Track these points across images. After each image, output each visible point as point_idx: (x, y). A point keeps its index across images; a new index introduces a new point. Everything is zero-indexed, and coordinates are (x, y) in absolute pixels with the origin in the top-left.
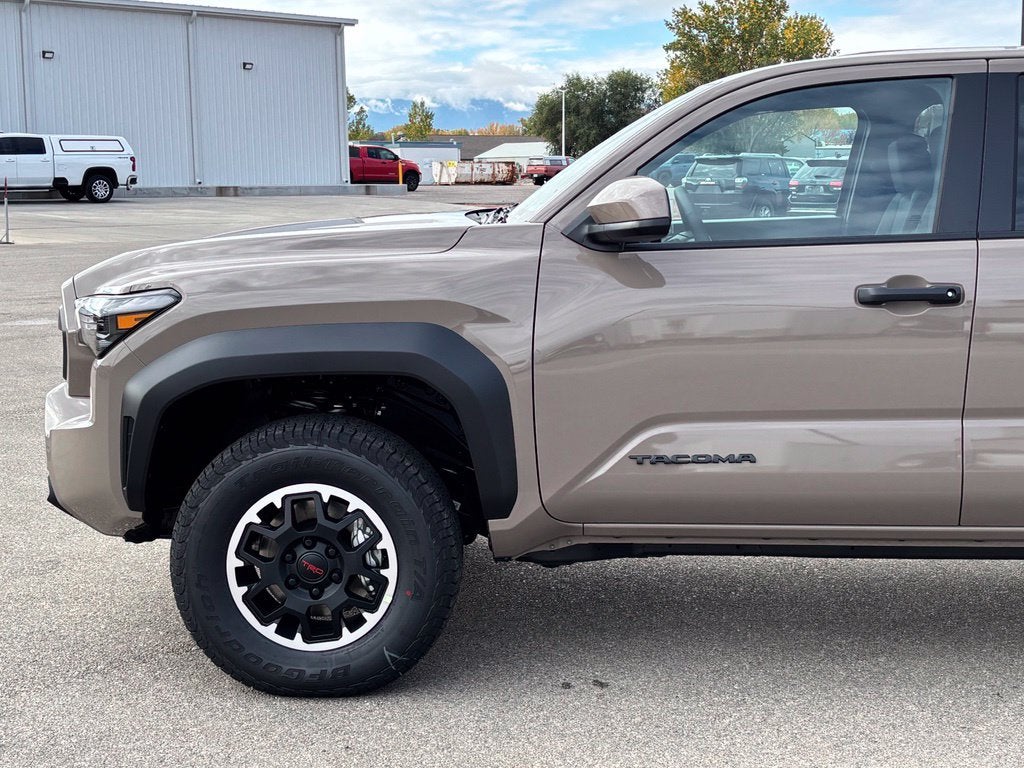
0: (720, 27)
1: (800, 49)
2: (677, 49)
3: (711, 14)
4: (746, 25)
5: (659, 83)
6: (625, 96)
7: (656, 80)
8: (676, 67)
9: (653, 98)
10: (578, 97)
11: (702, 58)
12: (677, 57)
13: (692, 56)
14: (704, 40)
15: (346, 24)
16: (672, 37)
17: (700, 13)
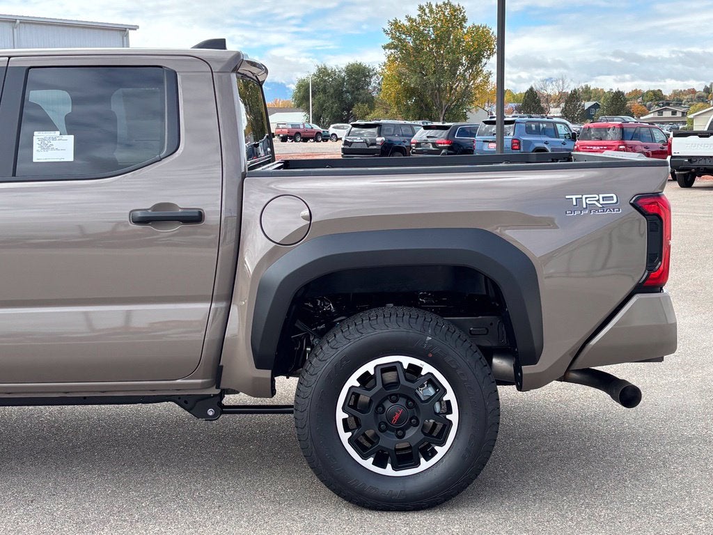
0: (421, 33)
1: (475, 48)
2: (390, 49)
3: (414, 24)
4: (438, 32)
5: (380, 71)
6: (358, 81)
7: (379, 70)
8: (392, 60)
9: (377, 82)
10: (325, 81)
11: (409, 54)
12: (392, 53)
13: (402, 53)
14: (410, 41)
15: (130, 29)
16: (388, 40)
17: (407, 24)
